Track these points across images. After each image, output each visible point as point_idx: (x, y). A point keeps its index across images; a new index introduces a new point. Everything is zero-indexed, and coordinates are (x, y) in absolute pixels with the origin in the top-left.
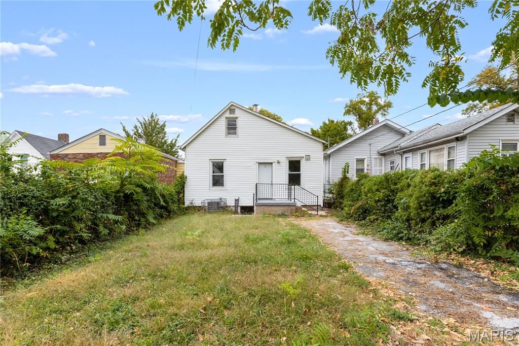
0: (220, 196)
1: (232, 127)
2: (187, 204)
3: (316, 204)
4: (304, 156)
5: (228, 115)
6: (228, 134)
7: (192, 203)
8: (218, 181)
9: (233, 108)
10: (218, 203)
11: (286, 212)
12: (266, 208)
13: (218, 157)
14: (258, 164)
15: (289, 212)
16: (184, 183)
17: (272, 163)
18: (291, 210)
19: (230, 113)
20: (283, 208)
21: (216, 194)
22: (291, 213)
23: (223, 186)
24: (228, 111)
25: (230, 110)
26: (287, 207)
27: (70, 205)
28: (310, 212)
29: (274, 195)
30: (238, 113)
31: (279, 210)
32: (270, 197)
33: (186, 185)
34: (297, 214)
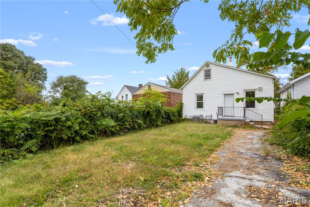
0: (201, 114)
1: (208, 75)
2: (183, 117)
3: (261, 121)
4: (258, 88)
5: (205, 68)
6: (206, 79)
7: (186, 117)
8: (200, 105)
9: (208, 64)
10: (198, 118)
11: (238, 125)
12: (224, 122)
13: (200, 92)
14: (224, 95)
15: (240, 125)
16: (182, 106)
17: (233, 94)
18: (241, 123)
19: (207, 67)
20: (235, 122)
21: (198, 112)
22: (241, 125)
23: (203, 108)
24: (205, 67)
25: (206, 65)
26: (238, 121)
27: (124, 116)
28: (256, 126)
29: (235, 114)
30: (211, 67)
31: (233, 123)
32: (232, 115)
33: (183, 107)
34: (245, 126)
